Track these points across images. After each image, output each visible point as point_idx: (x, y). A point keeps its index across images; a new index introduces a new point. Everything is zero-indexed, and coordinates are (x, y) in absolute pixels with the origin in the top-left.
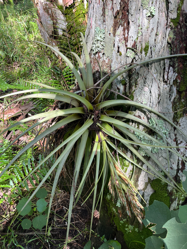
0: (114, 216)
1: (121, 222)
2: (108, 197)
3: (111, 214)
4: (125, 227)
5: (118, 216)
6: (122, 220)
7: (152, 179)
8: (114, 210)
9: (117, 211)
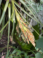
0: (18, 40)
1: (21, 42)
2: (16, 34)
3: (17, 40)
4: (22, 44)
5: (19, 40)
6: (21, 41)
7: (34, 26)
8: (18, 38)
9: (19, 39)
